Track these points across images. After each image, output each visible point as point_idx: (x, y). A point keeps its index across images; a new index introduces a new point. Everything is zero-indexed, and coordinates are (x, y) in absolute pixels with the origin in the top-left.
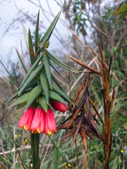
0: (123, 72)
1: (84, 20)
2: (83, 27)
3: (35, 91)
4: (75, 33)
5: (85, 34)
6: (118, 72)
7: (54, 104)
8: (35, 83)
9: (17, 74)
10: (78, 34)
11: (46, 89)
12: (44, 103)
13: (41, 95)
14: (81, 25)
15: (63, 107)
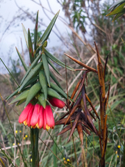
0: (122, 69)
1: (84, 17)
2: (83, 25)
3: (34, 89)
4: (75, 31)
5: (84, 31)
6: (117, 69)
7: (53, 101)
8: (34, 80)
9: (18, 71)
10: (77, 32)
11: (44, 86)
12: (43, 100)
13: (40, 92)
14: (80, 22)
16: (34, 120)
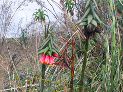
0: (95, 41)
3: (47, 49)
5: (72, 14)
6: (92, 40)
7: (53, 54)
8: (47, 45)
11: (51, 48)
12: (50, 53)
13: (49, 50)
15: (56, 55)
16: (46, 60)
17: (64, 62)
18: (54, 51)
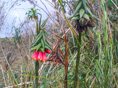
0: (87, 37)
3: (39, 45)
5: (65, 12)
7: (46, 51)
11: (43, 44)
12: (43, 50)
13: (41, 47)
15: (49, 52)
16: (39, 57)
17: (58, 58)
18: (47, 47)
